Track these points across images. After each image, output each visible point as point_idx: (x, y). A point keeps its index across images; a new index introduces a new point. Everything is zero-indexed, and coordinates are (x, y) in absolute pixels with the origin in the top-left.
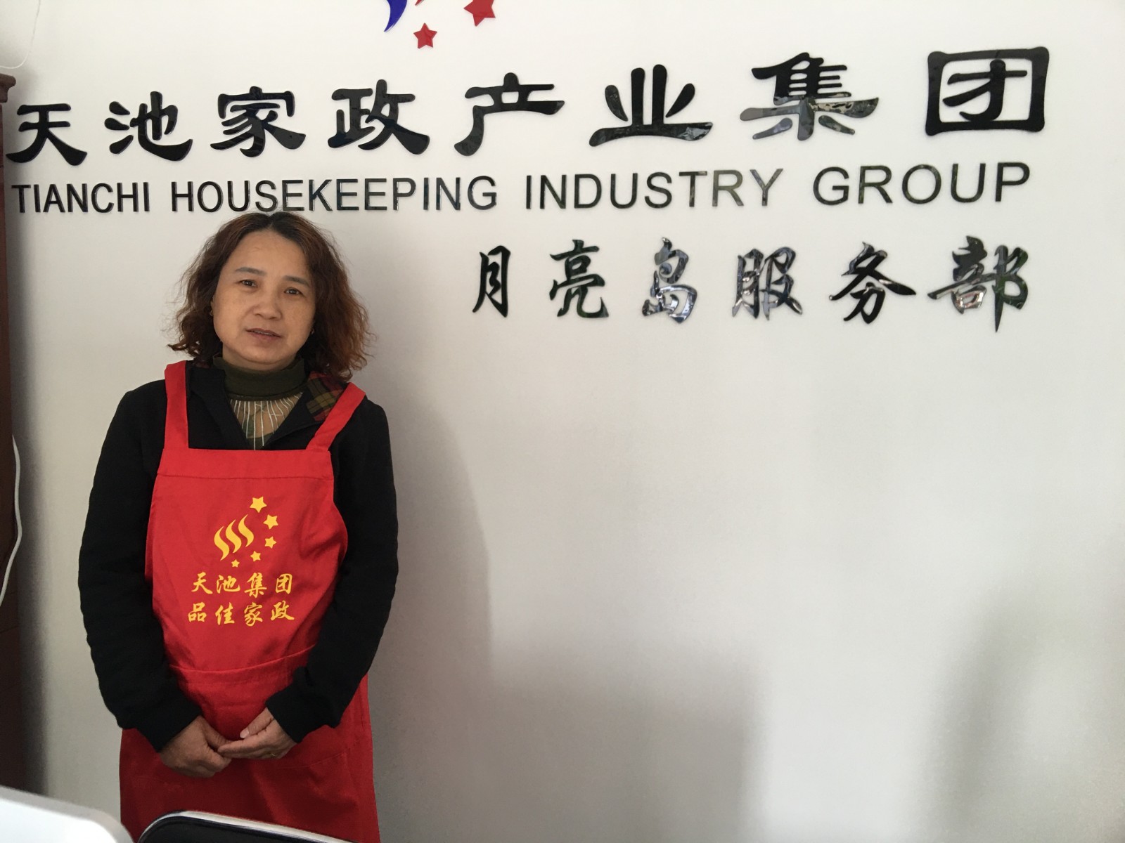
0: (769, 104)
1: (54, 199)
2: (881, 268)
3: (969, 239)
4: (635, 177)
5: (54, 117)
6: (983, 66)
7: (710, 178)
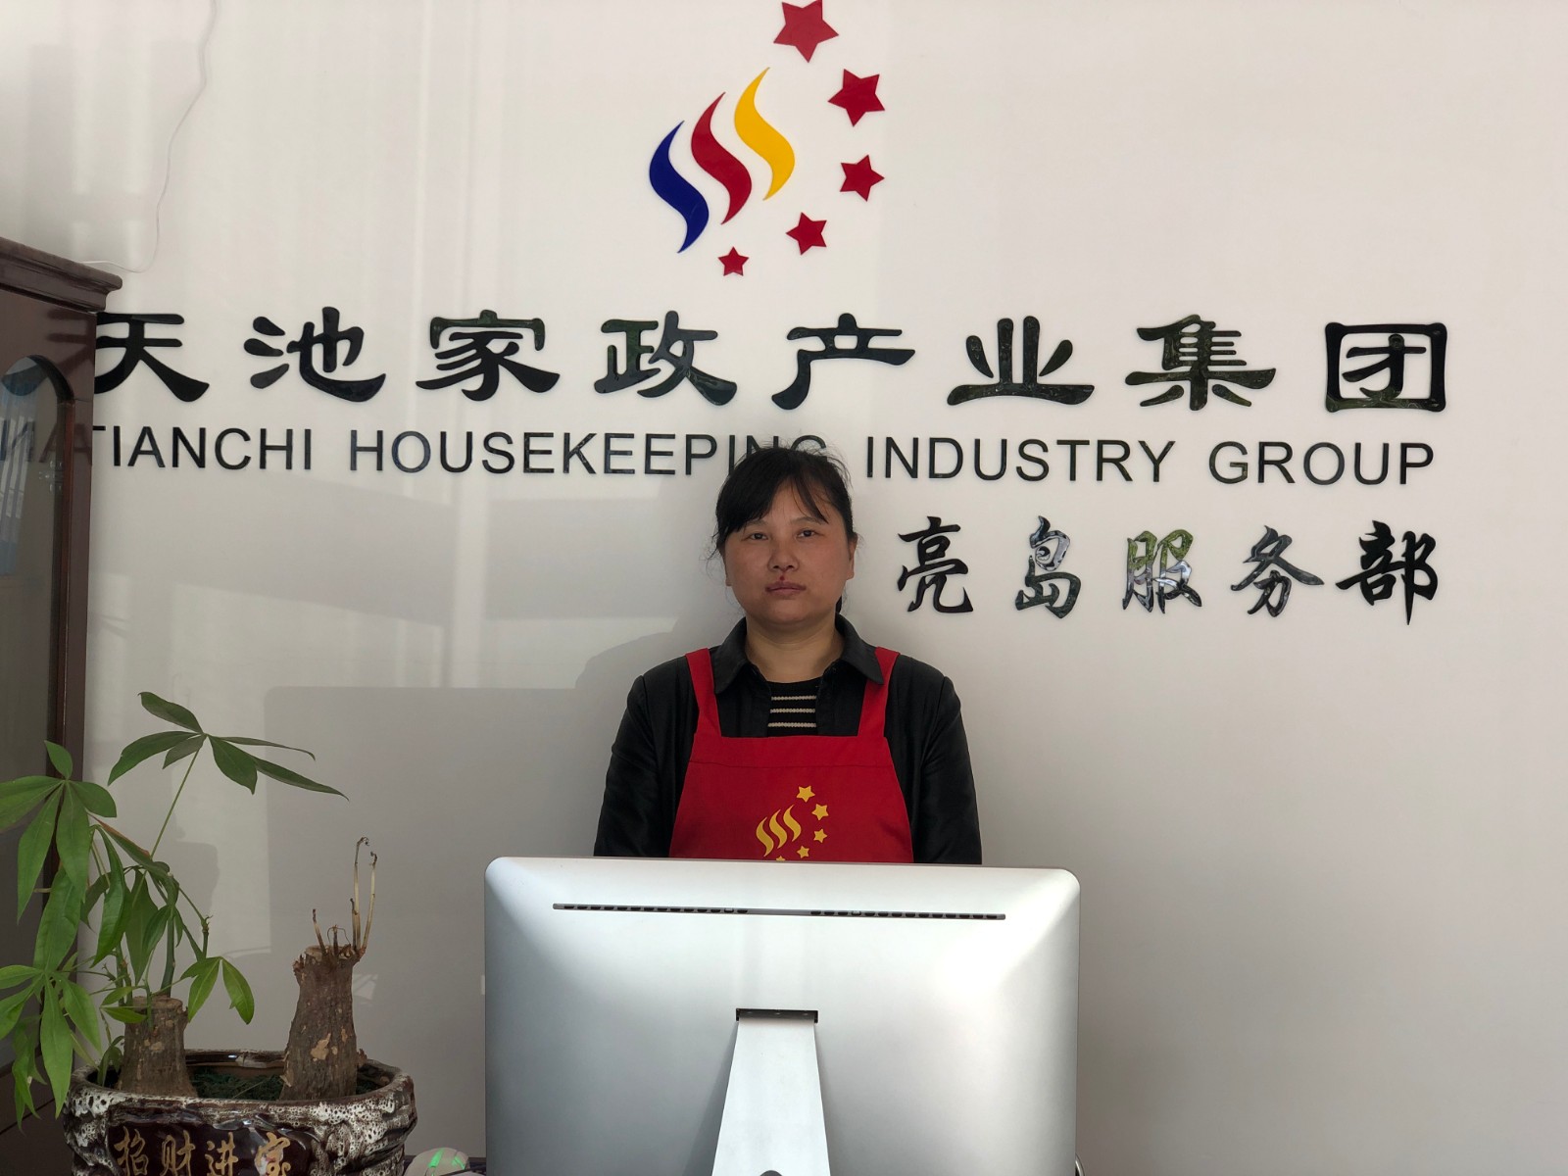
0: (1159, 370)
2: (1286, 555)
3: (1376, 524)
4: (1004, 443)
5: (152, 331)
6: (1382, 340)
7: (1093, 448)
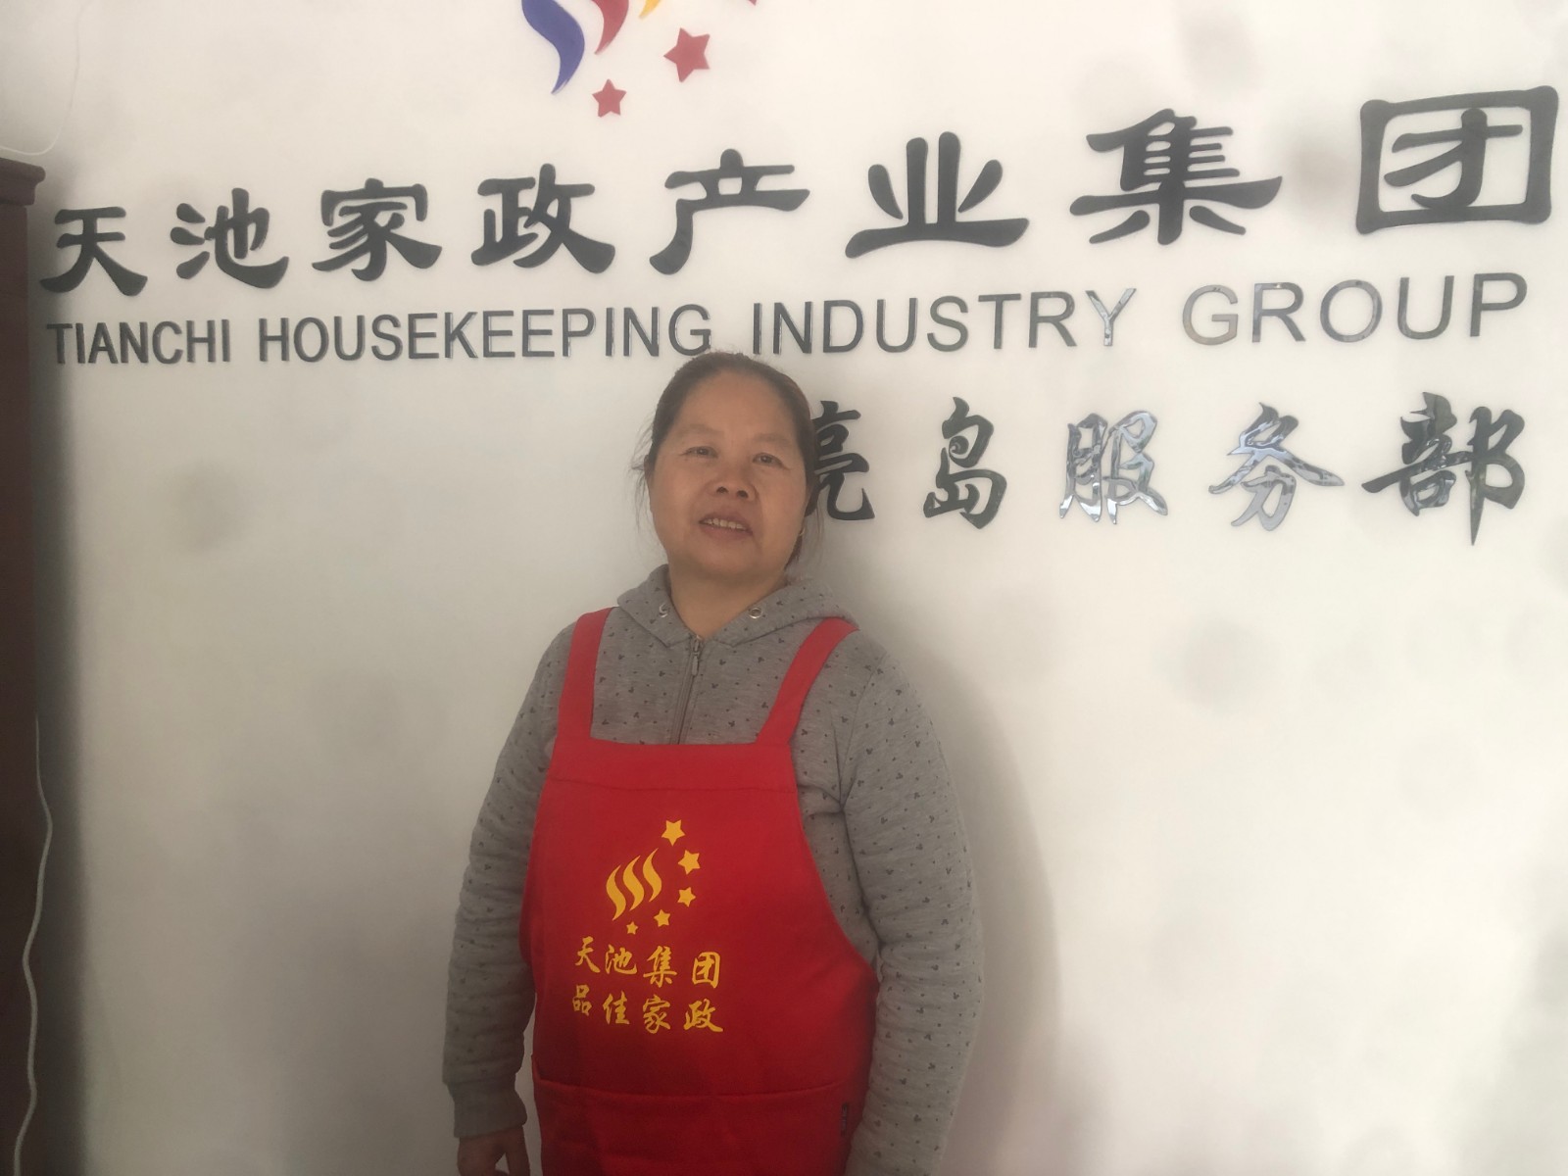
0: (1113, 188)
1: (102, 344)
2: (1290, 444)
3: (1427, 396)
4: (913, 303)
5: (103, 226)
6: (1450, 120)
7: (1025, 304)
